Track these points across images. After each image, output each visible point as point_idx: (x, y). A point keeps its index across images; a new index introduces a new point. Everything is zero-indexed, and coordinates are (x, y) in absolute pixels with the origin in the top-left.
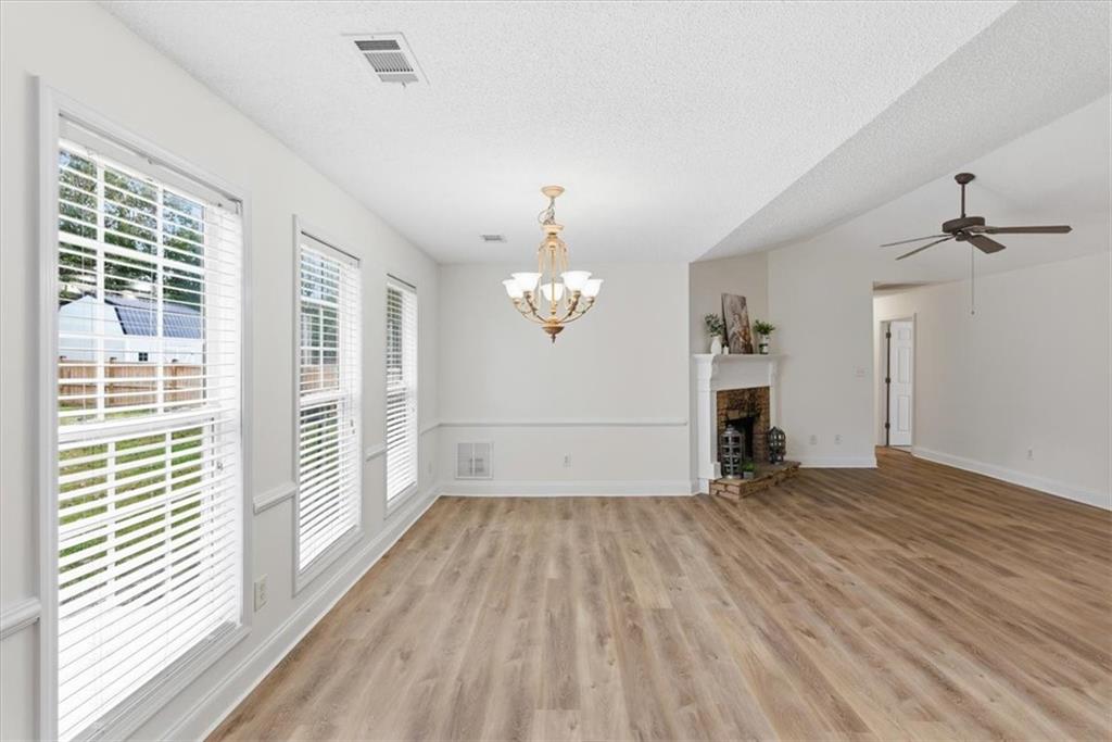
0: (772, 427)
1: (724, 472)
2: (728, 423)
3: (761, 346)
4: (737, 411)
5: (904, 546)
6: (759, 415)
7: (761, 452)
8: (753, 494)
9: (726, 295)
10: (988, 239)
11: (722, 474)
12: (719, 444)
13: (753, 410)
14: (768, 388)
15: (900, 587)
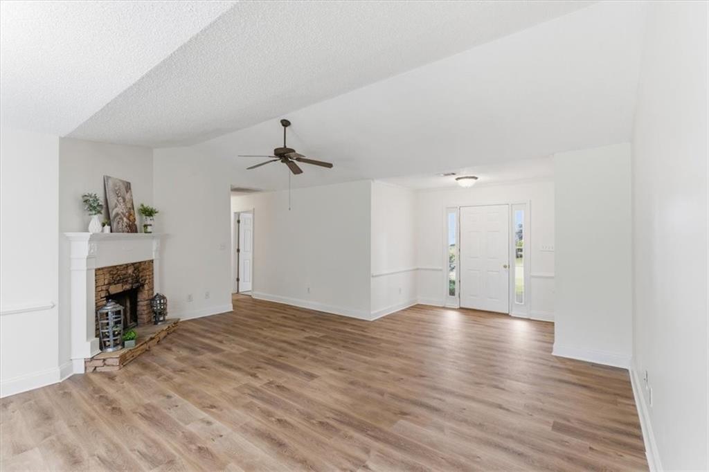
0: (155, 294)
1: (103, 346)
2: (110, 297)
3: (146, 226)
4: (120, 285)
5: (254, 376)
6: (143, 285)
7: (145, 316)
8: (135, 360)
9: (108, 178)
10: (295, 164)
11: (101, 348)
12: (97, 320)
13: (137, 282)
14: (152, 261)
15: (255, 420)
